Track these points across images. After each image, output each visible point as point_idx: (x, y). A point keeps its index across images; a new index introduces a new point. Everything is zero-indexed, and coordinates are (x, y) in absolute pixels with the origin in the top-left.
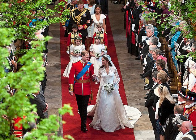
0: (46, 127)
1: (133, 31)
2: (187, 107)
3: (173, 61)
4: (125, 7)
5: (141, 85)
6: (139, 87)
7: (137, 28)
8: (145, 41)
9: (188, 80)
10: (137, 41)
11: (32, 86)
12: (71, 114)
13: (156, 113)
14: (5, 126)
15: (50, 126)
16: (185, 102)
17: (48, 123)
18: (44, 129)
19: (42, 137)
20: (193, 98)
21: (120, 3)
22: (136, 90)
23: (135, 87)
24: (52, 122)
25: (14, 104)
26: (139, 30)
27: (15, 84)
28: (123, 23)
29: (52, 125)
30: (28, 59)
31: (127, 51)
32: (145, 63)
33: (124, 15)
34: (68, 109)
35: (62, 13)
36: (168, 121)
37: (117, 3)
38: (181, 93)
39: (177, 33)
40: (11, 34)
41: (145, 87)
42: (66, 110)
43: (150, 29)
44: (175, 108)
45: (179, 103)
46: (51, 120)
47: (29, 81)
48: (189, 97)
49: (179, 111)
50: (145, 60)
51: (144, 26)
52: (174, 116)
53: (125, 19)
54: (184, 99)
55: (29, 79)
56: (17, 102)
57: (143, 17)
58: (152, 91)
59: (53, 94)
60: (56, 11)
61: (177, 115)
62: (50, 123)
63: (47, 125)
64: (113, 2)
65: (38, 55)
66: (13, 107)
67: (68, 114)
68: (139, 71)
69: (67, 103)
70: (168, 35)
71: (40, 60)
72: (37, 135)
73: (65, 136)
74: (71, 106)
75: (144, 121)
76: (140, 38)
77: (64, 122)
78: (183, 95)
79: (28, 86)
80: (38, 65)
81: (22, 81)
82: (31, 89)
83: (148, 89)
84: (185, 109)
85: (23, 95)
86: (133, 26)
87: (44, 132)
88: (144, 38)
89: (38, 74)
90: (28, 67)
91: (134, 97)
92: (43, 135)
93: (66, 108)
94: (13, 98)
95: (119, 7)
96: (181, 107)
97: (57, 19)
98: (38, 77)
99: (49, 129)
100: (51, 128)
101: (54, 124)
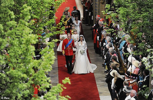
0: (55, 90)
1: (98, 40)
2: (131, 82)
3: (121, 57)
4: (93, 27)
5: (103, 70)
6: (102, 71)
7: (100, 38)
8: (105, 46)
9: (132, 67)
10: (101, 46)
11: (47, 67)
12: (70, 83)
13: (112, 86)
14: (32, 90)
15: (58, 90)
16: (130, 79)
17: (56, 88)
18: (55, 92)
19: (53, 96)
20: (134, 77)
21: (90, 25)
22: (100, 73)
23: (99, 71)
24: (59, 88)
25: (37, 77)
26: (102, 40)
27: (37, 66)
28: (92, 36)
29: (58, 89)
30: (45, 52)
31: (94, 52)
32: (105, 58)
33: (93, 32)
34: (68, 81)
35: (61, 29)
36: (121, 91)
37: (88, 25)
38: (127, 75)
39: (123, 41)
40: (36, 38)
41: (105, 71)
42: (67, 81)
43: (108, 38)
44: (124, 83)
45: (126, 80)
46: (58, 86)
47: (46, 65)
48: (132, 76)
49: (126, 85)
50: (105, 56)
51: (104, 37)
52: (123, 87)
53: (93, 34)
54: (129, 77)
55: (46, 63)
56: (39, 76)
57: (103, 33)
58: (109, 74)
59: (53, 75)
60: (57, 27)
61: (125, 87)
62: (57, 88)
63: (56, 89)
64: (86, 25)
65: (51, 50)
66: (37, 79)
67: (68, 83)
68: (101, 62)
69: (67, 77)
70: (118, 43)
71: (52, 52)
72: (50, 95)
73: (66, 96)
74: (69, 79)
75: (105, 90)
76: (102, 44)
77: (65, 88)
78: (128, 76)
79: (45, 67)
80: (51, 55)
81: (42, 64)
82: (47, 69)
83: (107, 73)
84: (129, 84)
85: (43, 72)
86: (98, 37)
87: (54, 94)
88: (104, 44)
89: (51, 60)
90: (46, 56)
91: (99, 77)
92: (53, 95)
93: (66, 80)
94: (37, 74)
95: (89, 27)
96: (127, 82)
97: (58, 32)
98: (51, 62)
99: (57, 92)
100: (58, 92)
101: (60, 89)
